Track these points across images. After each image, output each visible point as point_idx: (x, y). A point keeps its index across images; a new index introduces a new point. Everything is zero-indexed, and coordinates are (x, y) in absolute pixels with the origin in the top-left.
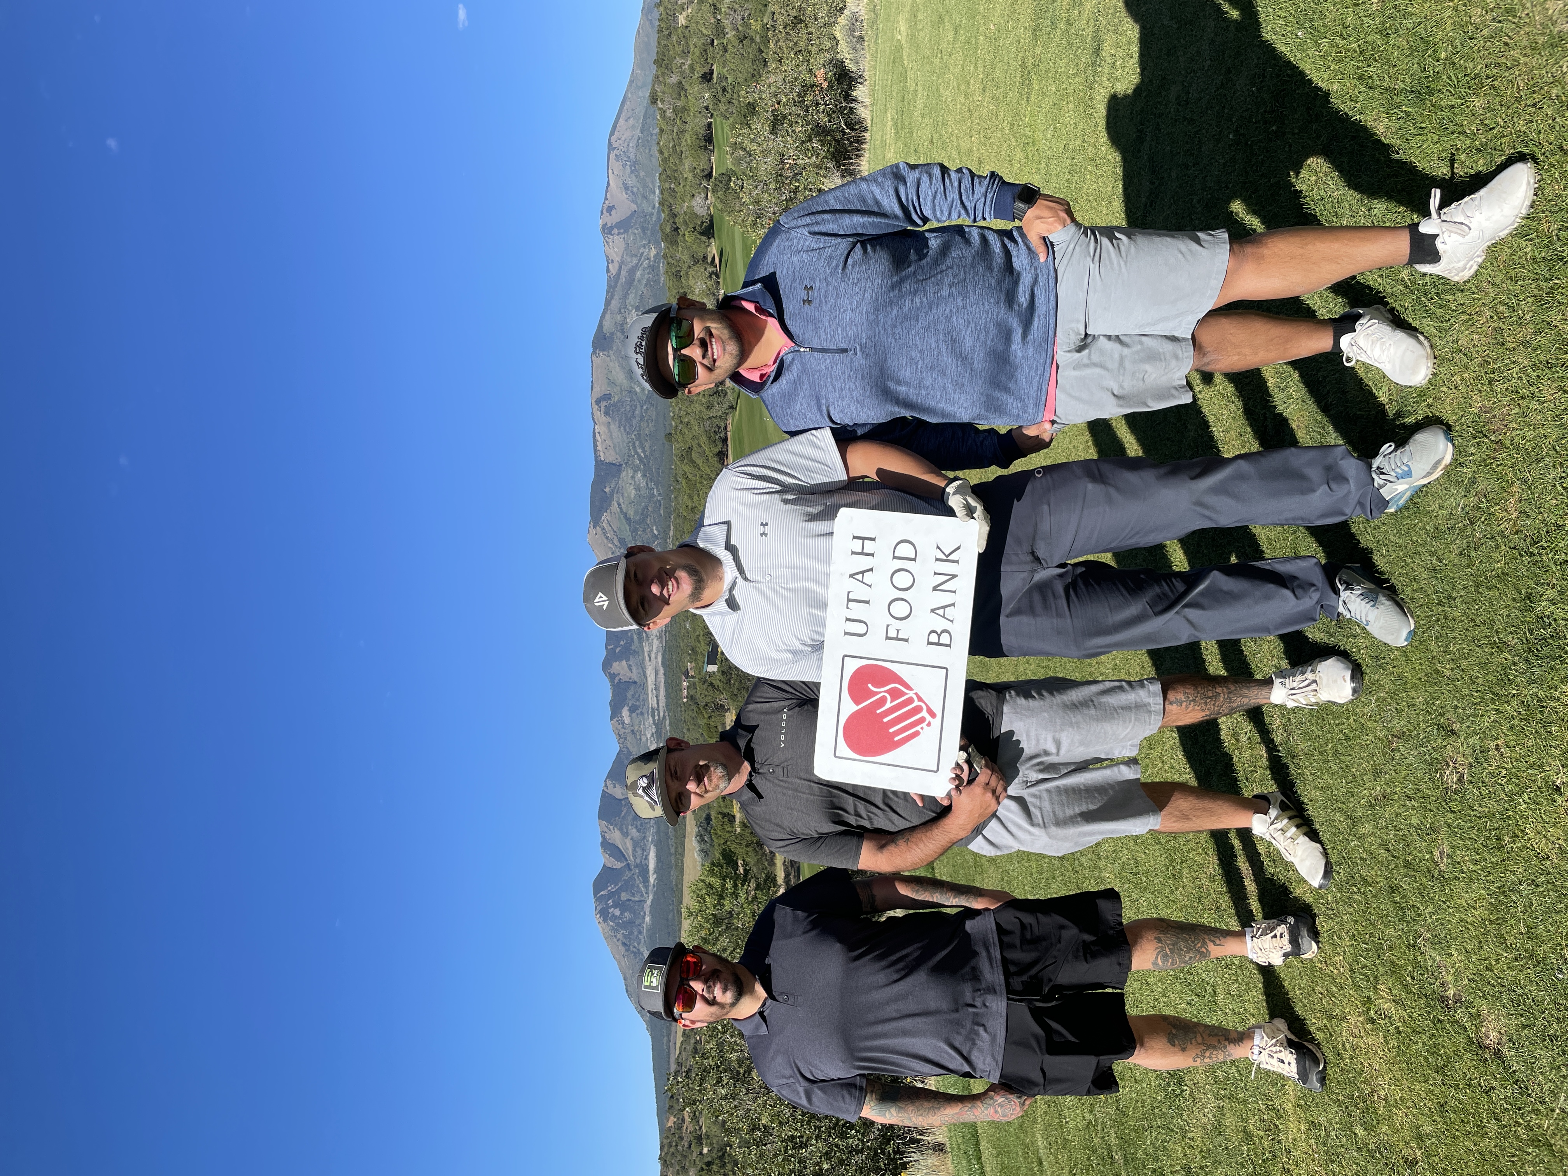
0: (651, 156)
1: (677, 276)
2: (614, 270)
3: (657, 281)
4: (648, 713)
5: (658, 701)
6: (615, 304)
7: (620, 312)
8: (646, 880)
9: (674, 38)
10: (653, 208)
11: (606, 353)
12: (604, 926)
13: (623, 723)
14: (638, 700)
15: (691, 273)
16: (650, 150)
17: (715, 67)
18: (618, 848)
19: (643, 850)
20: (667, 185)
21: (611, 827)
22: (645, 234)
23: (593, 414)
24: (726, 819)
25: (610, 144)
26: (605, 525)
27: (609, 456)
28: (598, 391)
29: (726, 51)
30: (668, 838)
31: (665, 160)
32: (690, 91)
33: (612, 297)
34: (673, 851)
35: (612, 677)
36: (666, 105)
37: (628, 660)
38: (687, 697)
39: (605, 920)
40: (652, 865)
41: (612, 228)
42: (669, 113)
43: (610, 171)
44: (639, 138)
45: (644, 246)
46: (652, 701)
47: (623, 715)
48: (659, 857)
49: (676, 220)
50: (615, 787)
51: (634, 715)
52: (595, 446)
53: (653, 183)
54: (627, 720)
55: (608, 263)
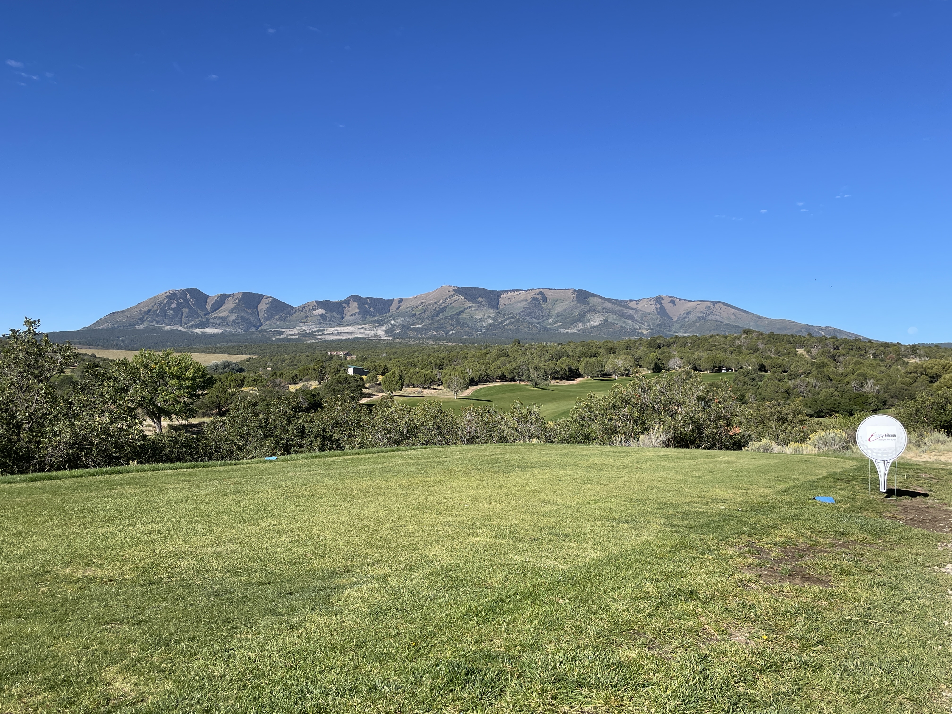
0: (710, 331)
1: (628, 347)
2: (633, 305)
3: (625, 334)
4: (321, 327)
5: (329, 334)
6: (608, 305)
7: (603, 309)
8: (197, 326)
9: (788, 346)
10: (675, 332)
11: (575, 299)
12: (164, 297)
13: (313, 310)
14: (330, 320)
15: (629, 357)
16: (714, 330)
17: (769, 373)
18: (221, 306)
19: (219, 324)
20: (689, 341)
21: (237, 301)
22: (657, 326)
23: (533, 289)
24: (239, 382)
25: (717, 302)
26: (456, 297)
27: (503, 300)
28: (548, 293)
29: (779, 381)
30: (228, 342)
31: (706, 340)
32: (753, 356)
33: (613, 303)
34: (218, 345)
35: (347, 302)
36: (743, 340)
37: (359, 313)
38: (331, 355)
39: (167, 297)
40: (207, 330)
41: (660, 303)
42: (738, 342)
43: (699, 303)
44: (722, 322)
45: (649, 326)
46: (329, 330)
47: (320, 310)
48: (214, 335)
49: (665, 347)
50: (266, 304)
51: (319, 318)
52: (511, 291)
53: (692, 332)
54: (315, 312)
55: (636, 301)
